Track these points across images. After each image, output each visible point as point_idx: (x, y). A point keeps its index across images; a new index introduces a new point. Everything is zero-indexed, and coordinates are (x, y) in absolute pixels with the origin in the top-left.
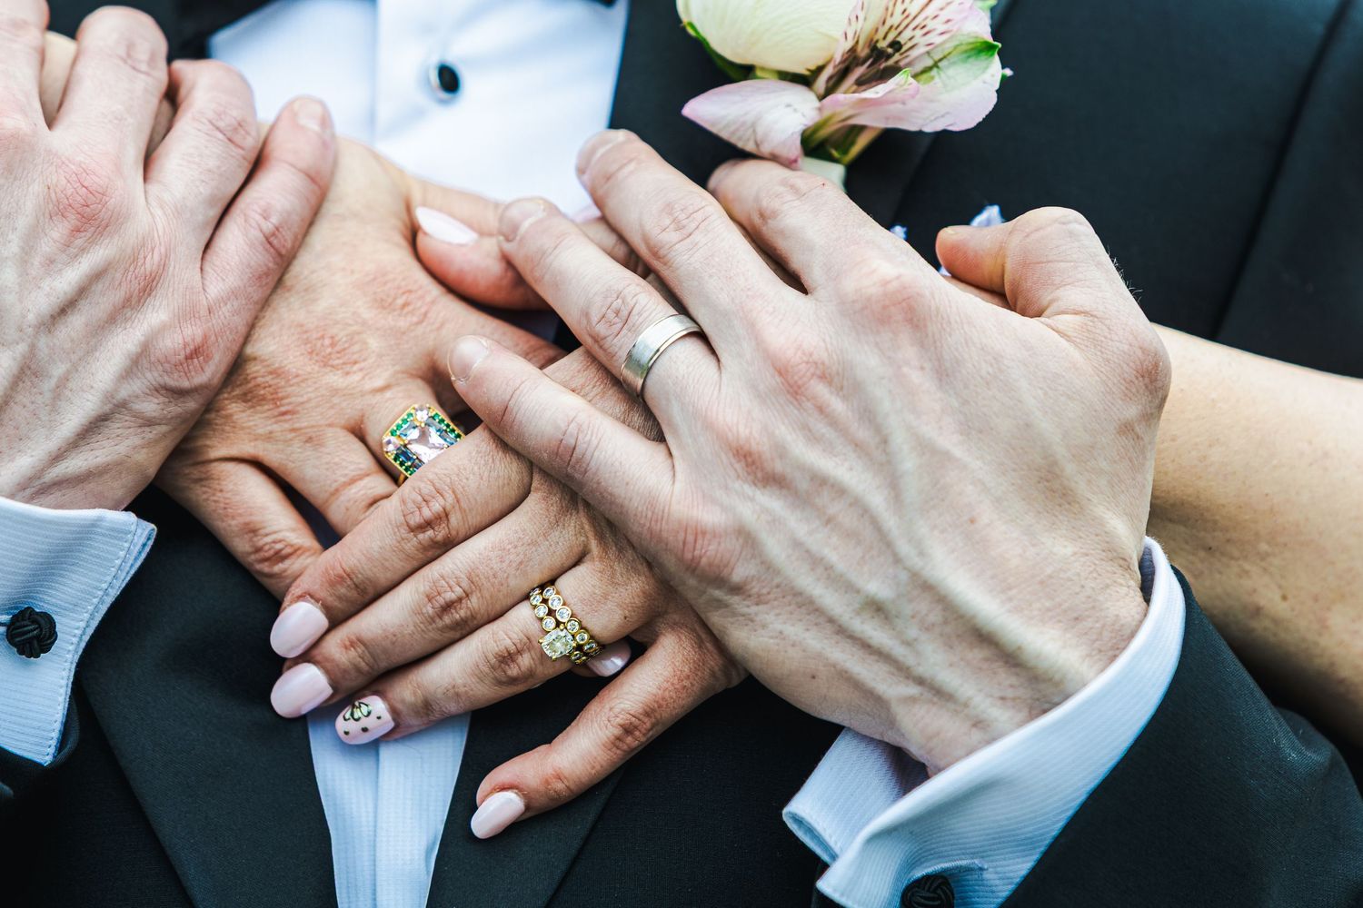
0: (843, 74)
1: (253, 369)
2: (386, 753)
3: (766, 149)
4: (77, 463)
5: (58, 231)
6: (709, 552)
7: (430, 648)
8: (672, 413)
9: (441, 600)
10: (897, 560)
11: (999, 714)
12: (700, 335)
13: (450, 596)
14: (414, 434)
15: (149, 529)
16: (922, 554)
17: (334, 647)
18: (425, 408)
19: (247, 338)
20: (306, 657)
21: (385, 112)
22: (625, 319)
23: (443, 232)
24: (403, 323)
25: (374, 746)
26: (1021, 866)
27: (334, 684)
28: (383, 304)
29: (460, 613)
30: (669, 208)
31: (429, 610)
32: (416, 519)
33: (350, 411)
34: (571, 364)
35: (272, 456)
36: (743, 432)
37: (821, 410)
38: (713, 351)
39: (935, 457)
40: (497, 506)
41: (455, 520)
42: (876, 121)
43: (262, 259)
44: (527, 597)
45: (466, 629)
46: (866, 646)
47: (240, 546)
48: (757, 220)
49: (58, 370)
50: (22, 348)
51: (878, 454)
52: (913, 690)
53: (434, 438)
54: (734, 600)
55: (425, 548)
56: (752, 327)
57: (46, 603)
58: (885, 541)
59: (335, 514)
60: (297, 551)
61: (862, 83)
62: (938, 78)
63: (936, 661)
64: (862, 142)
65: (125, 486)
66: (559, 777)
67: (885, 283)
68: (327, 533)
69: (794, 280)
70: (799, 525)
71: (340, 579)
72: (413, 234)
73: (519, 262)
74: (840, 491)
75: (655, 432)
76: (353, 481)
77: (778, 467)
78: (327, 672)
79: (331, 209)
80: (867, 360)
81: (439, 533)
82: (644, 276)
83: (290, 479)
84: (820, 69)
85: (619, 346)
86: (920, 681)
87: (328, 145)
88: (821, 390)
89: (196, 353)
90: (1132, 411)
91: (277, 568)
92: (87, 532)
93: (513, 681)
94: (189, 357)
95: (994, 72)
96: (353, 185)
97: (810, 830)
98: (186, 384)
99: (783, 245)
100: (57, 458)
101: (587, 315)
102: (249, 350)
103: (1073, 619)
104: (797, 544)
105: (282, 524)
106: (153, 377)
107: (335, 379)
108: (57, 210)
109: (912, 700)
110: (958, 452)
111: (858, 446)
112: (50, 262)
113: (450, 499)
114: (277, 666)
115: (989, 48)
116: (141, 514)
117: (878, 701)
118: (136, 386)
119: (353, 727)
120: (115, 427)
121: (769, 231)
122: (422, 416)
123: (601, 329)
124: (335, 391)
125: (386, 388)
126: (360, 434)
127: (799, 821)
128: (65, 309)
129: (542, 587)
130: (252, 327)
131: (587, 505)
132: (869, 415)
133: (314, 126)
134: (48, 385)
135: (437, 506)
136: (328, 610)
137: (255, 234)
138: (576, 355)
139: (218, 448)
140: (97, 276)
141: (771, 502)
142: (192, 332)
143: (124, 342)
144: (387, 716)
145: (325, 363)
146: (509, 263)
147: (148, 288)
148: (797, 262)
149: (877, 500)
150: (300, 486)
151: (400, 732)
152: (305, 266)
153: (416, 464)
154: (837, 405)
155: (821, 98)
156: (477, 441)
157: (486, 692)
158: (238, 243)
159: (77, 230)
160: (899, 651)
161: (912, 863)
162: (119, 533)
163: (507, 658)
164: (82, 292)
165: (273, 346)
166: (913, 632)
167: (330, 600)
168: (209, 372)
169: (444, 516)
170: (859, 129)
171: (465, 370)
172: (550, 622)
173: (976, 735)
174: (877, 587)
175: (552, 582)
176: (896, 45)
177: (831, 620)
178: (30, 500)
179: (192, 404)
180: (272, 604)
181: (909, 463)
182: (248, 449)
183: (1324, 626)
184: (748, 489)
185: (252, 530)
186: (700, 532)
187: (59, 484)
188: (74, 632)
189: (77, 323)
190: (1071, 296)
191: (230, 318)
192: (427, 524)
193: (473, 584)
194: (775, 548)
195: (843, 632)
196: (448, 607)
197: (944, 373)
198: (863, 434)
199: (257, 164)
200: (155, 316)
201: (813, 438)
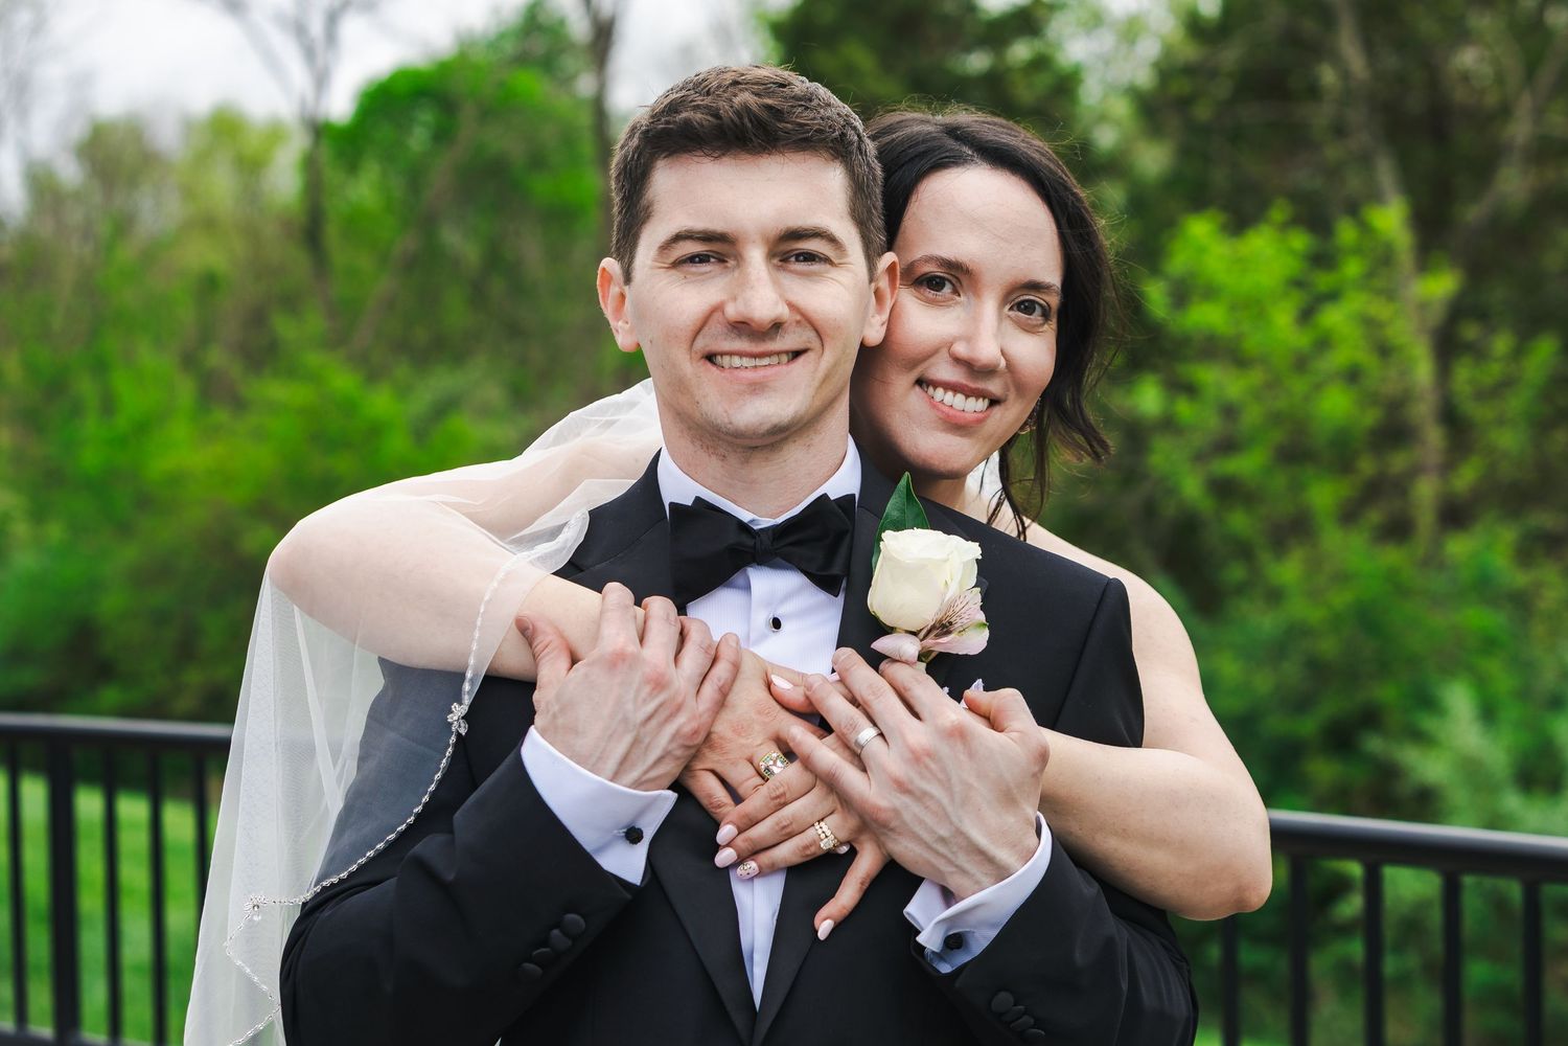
0: (929, 632)
1: (713, 736)
2: (756, 880)
3: (903, 659)
4: (653, 774)
5: (647, 689)
6: (883, 816)
7: (775, 842)
8: (870, 764)
9: (781, 825)
10: (951, 823)
11: (985, 880)
12: (881, 735)
13: (785, 824)
14: (771, 763)
15: (676, 795)
16: (960, 821)
17: (739, 841)
18: (776, 753)
19: (712, 726)
20: (728, 845)
21: (753, 636)
22: (855, 728)
23: (781, 684)
24: (767, 720)
25: (752, 879)
26: (993, 934)
27: (739, 856)
28: (759, 713)
29: (788, 830)
30: (870, 686)
31: (777, 828)
32: (774, 795)
33: (748, 753)
34: (830, 739)
35: (719, 769)
36: (898, 774)
37: (927, 767)
38: (886, 740)
39: (968, 786)
40: (803, 792)
41: (788, 795)
42: (939, 649)
43: (717, 696)
44: (813, 825)
45: (790, 836)
46: (937, 853)
47: (705, 802)
48: (902, 690)
49: (647, 740)
50: (633, 734)
51: (947, 784)
52: (954, 869)
53: (779, 763)
54: (890, 833)
55: (776, 806)
56: (902, 735)
57: (639, 825)
58: (947, 816)
59: (741, 791)
60: (725, 805)
61: (938, 636)
62: (965, 635)
63: (963, 860)
64: (933, 655)
65: (668, 781)
66: (844, 908)
67: (953, 722)
68: (738, 799)
69: (916, 715)
70: (916, 808)
71: (744, 816)
72: (769, 685)
73: (813, 700)
74: (932, 797)
75: (864, 770)
76: (749, 779)
77: (910, 787)
78: (736, 851)
79: (741, 676)
80: (944, 750)
81: (782, 800)
82: (857, 707)
83: (722, 775)
84: (921, 630)
85: (852, 738)
86: (957, 866)
87: (738, 651)
88: (927, 761)
89: (695, 732)
90: (1036, 769)
91: (718, 811)
92: (656, 799)
93: (807, 856)
94: (693, 734)
95: (986, 633)
96: (748, 667)
97: (913, 918)
98: (691, 744)
99: (912, 702)
100: (646, 772)
101: (840, 725)
102: (712, 730)
103: (1013, 846)
104: (915, 815)
105: (720, 794)
106: (680, 741)
107: (743, 741)
108: (647, 681)
109: (952, 873)
110: (975, 784)
111: (939, 781)
112: (645, 701)
113: (786, 788)
114: (716, 848)
115: (985, 625)
116: (674, 791)
117: (940, 871)
118: (674, 745)
119: (743, 872)
120: (667, 760)
121: (907, 695)
122: (775, 755)
123: (845, 731)
124: (743, 745)
125: (760, 745)
126: (751, 762)
127: (908, 914)
128: (650, 718)
129: (819, 822)
130: (713, 721)
131: (837, 793)
132: (944, 770)
133: (734, 645)
134: (643, 746)
135: (781, 790)
136: (738, 828)
137: (716, 688)
138: (833, 735)
139: (699, 765)
140: (661, 705)
141: (906, 799)
142: (694, 725)
143: (670, 729)
144: (757, 868)
145: (739, 735)
146: (807, 698)
147: (679, 709)
148: (918, 708)
149: (945, 801)
150: (729, 780)
151: (761, 873)
152: (732, 698)
153: (772, 773)
154: (933, 766)
155: (921, 640)
156: (795, 767)
157: (797, 860)
158: (709, 690)
159: (654, 689)
160: (950, 856)
161: (947, 930)
162: (666, 798)
163: (806, 847)
164: (656, 711)
165: (722, 728)
166: (955, 849)
167: (740, 825)
168: (700, 739)
169: (784, 794)
170: (932, 651)
171: (794, 739)
172: (823, 836)
173: (976, 887)
174: (944, 832)
175: (822, 820)
176: (951, 623)
177: (925, 843)
178: (635, 789)
179: (693, 751)
180: (717, 826)
181: (957, 789)
182: (709, 765)
183: (1094, 839)
184: (898, 795)
185: (710, 796)
186: (880, 809)
187: (646, 781)
188: (648, 834)
189: (654, 722)
190: (1015, 724)
191: (706, 718)
192: (778, 797)
193: (794, 819)
194: (907, 817)
195: (929, 847)
196: (784, 827)
197: (971, 755)
198: (941, 776)
199: (714, 661)
200: (681, 719)
201: (923, 777)
